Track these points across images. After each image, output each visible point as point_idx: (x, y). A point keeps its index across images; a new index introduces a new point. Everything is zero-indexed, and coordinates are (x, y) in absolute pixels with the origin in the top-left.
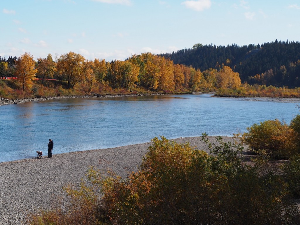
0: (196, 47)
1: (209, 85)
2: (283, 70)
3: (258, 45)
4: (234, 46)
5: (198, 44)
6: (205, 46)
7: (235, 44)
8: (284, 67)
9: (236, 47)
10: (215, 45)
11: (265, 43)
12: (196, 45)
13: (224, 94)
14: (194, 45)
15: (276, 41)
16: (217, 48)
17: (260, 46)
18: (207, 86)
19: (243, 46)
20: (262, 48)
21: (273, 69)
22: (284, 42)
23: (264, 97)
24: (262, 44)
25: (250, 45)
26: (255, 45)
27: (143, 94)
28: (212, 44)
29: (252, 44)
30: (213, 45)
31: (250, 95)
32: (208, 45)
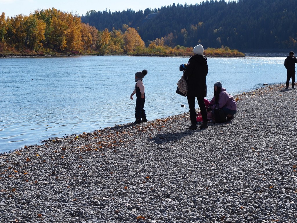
0: (89, 14)
1: (117, 47)
2: (184, 33)
3: (155, 9)
4: (130, 11)
5: (92, 11)
6: (99, 12)
7: (130, 9)
8: (185, 29)
9: (131, 12)
10: (109, 11)
11: (162, 7)
12: (89, 11)
13: (143, 54)
14: (87, 12)
15: (174, 4)
16: (111, 13)
17: (157, 10)
18: (115, 48)
19: (138, 11)
20: (159, 11)
21: (173, 32)
22: (182, 5)
23: (186, 55)
24: (159, 8)
25: (146, 9)
26: (151, 10)
27: (50, 55)
28: (106, 10)
29: (148, 9)
30: (108, 11)
31: (171, 53)
32: (102, 11)
